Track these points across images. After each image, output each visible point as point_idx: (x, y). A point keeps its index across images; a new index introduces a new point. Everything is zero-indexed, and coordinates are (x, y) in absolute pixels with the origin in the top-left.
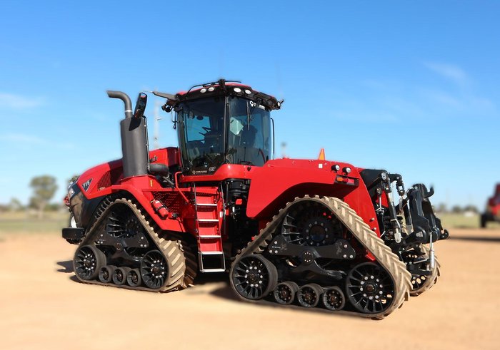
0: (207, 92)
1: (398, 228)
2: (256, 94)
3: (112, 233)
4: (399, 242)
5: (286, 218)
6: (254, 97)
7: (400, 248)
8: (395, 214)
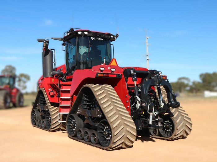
0: (68, 35)
1: (139, 101)
2: (93, 33)
3: (42, 104)
4: (138, 109)
5: (83, 96)
6: (93, 35)
7: (138, 112)
8: (137, 93)
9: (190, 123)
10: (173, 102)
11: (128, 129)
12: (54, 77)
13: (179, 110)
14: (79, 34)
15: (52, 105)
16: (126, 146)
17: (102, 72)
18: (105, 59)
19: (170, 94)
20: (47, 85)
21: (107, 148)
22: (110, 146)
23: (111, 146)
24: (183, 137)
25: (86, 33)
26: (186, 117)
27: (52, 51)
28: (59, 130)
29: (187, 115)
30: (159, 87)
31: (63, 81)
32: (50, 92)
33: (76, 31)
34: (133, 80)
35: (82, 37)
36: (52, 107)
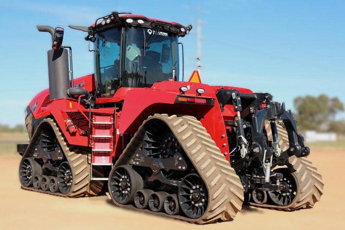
0: (106, 24)
1: (245, 144)
2: (152, 23)
3: (45, 148)
4: (244, 157)
5: (146, 134)
6: (151, 25)
7: (244, 163)
8: (242, 131)
9: (321, 182)
10: (298, 147)
11: (232, 189)
12: (79, 99)
13: (303, 161)
14: (127, 23)
15: (71, 150)
16: (226, 217)
17: (183, 95)
18: (174, 71)
19: (294, 133)
20: (61, 113)
21: (198, 220)
22: (204, 217)
23: (207, 217)
24: (308, 206)
25: (141, 22)
26: (314, 173)
27: (67, 51)
28: (84, 195)
29: (316, 169)
30: (273, 122)
31: (86, 106)
32: (70, 126)
33: (122, 18)
34: (235, 109)
35: (133, 28)
36: (72, 153)
